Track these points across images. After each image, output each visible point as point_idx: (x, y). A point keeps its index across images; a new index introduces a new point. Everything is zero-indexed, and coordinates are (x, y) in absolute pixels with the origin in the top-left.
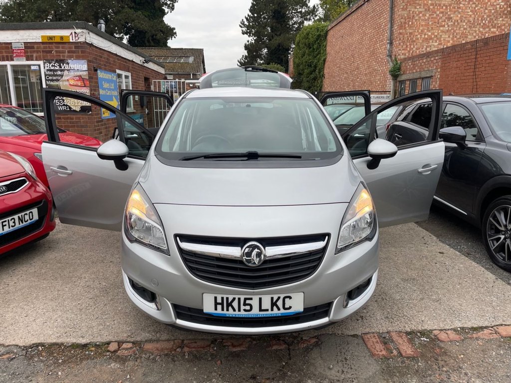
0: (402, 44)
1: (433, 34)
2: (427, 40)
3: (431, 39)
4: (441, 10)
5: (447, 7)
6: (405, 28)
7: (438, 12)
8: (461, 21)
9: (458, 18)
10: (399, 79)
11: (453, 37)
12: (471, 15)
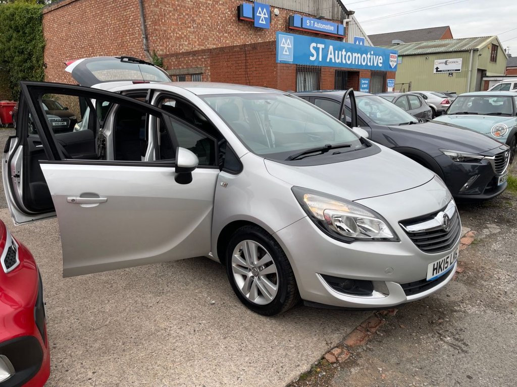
0: (159, 40)
1: (183, 33)
2: (179, 38)
4: (186, 12)
5: (190, 10)
6: (159, 25)
7: (184, 14)
8: (203, 25)
9: (200, 21)
12: (209, 20)
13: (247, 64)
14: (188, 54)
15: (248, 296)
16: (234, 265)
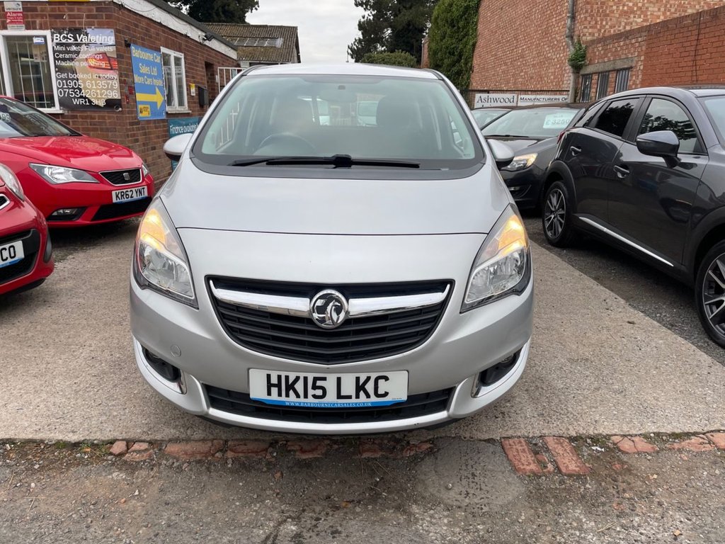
10: (582, 72)
11: (665, 10)
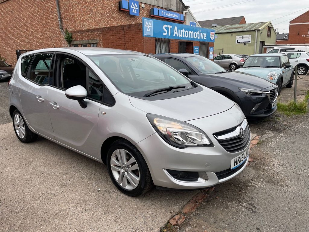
0: (69, 22)
1: (84, 18)
2: (83, 21)
3: (84, 21)
4: (86, 4)
5: (89, 3)
6: (69, 12)
7: (85, 6)
8: (97, 13)
9: (95, 11)
12: (101, 10)
13: (125, 37)
14: (88, 31)
15: (121, 184)
16: (112, 165)
